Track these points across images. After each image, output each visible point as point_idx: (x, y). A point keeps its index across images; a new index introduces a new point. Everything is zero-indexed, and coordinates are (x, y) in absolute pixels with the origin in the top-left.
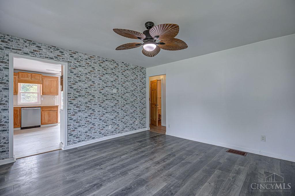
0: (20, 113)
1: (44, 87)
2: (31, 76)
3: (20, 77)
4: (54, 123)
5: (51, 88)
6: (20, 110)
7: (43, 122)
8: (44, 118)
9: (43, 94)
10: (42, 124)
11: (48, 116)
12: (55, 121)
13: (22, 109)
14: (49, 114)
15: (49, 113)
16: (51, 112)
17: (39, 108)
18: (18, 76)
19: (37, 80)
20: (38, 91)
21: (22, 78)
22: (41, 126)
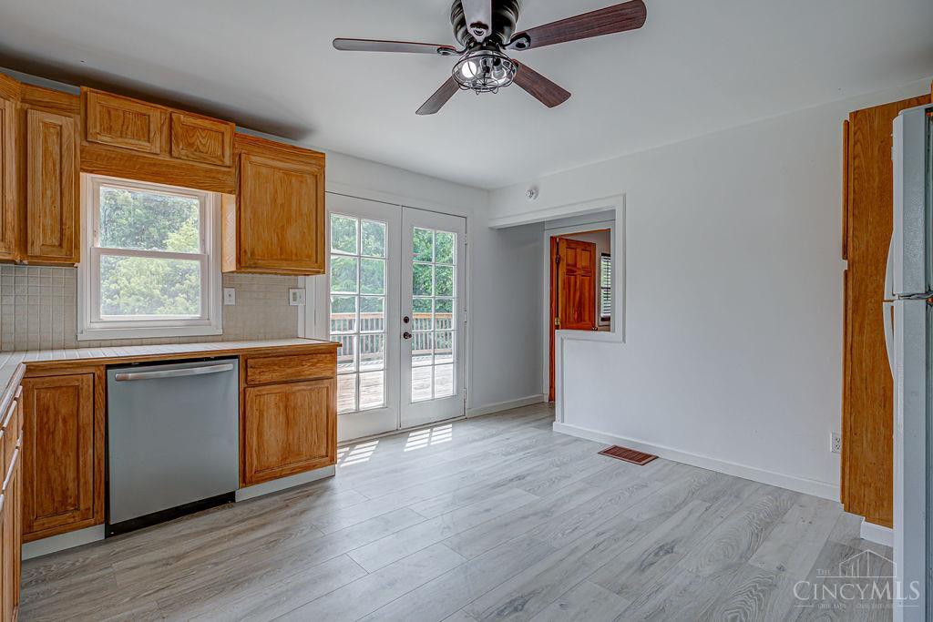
0: (100, 415)
1: (247, 215)
2: (166, 128)
3: (91, 130)
4: (314, 467)
5: (289, 221)
6: (100, 389)
7: (254, 462)
8: (260, 435)
9: (239, 261)
10: (244, 481)
11: (282, 419)
12: (324, 453)
13: (114, 374)
14: (288, 408)
15: (287, 396)
16: (296, 388)
17: (230, 366)
18: (78, 119)
19: (203, 161)
20: (203, 241)
21: (105, 139)
22: (243, 494)
